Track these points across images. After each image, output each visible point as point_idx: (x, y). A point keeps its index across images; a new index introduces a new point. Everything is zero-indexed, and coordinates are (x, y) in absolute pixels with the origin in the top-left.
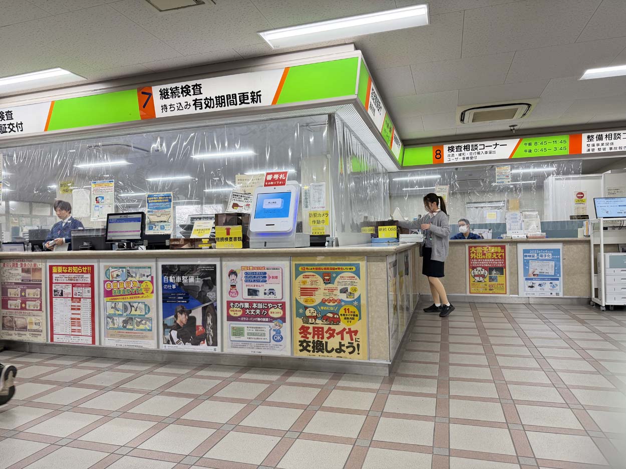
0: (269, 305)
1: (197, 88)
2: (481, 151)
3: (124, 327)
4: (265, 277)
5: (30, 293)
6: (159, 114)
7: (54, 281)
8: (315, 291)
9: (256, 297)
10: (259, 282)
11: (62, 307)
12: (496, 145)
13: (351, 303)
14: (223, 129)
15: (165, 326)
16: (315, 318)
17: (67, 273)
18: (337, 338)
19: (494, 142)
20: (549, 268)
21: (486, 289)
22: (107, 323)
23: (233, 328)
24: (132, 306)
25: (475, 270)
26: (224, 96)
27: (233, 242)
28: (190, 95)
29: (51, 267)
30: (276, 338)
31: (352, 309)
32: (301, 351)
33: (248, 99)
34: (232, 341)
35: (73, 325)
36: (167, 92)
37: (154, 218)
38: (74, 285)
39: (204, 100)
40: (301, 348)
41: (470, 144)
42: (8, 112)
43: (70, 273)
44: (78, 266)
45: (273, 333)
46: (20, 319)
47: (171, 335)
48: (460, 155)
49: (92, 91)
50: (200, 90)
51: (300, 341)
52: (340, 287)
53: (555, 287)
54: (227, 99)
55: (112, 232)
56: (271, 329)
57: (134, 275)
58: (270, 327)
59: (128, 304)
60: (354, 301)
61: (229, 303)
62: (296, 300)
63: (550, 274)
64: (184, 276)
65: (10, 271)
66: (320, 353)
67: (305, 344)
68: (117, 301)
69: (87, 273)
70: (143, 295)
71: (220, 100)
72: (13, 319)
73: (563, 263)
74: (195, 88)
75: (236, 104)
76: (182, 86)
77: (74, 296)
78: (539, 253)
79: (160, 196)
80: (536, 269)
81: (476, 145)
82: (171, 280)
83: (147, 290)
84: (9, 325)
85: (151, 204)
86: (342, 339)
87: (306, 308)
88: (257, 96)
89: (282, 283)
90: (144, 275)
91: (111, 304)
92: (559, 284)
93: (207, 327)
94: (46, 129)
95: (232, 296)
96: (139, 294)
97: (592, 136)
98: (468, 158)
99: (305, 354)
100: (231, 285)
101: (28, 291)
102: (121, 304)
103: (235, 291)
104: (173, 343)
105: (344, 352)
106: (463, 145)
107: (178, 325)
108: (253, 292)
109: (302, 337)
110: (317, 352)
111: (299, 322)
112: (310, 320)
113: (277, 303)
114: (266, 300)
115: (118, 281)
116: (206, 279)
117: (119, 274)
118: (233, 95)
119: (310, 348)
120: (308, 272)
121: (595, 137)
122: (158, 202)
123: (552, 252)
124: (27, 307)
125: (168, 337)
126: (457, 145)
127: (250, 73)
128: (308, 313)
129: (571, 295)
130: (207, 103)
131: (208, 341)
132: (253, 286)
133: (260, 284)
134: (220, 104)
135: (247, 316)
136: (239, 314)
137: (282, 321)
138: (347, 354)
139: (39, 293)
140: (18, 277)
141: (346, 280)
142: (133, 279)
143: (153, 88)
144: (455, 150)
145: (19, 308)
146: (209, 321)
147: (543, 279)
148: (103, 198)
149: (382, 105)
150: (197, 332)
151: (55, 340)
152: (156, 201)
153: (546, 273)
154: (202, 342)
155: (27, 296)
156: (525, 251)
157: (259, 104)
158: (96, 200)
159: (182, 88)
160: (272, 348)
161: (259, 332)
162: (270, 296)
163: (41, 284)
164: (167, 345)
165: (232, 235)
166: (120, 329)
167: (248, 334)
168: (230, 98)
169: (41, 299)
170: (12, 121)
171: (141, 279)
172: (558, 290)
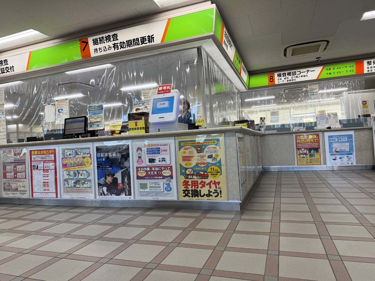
0: (162, 168)
1: (115, 36)
2: (298, 75)
3: (75, 186)
4: (159, 151)
5: (19, 168)
6: (93, 54)
7: (33, 160)
8: (192, 158)
9: (154, 164)
10: (156, 154)
11: (38, 176)
12: (308, 71)
13: (215, 164)
14: (132, 62)
15: (99, 185)
16: (193, 175)
17: (40, 154)
18: (207, 187)
19: (307, 69)
20: (346, 147)
21: (308, 162)
22: (65, 184)
23: (141, 184)
24: (79, 173)
25: (300, 150)
26: (131, 40)
27: (139, 130)
28: (111, 41)
29: (31, 151)
30: (167, 189)
31: (216, 168)
32: (184, 196)
33: (146, 41)
34: (140, 192)
35: (44, 186)
36: (97, 41)
37: (93, 120)
38: (44, 162)
39: (120, 43)
40: (184, 195)
41: (291, 71)
42: (5, 60)
43: (42, 154)
44: (46, 150)
45: (165, 186)
46: (13, 184)
47: (103, 190)
48: (285, 79)
49: (53, 43)
50: (117, 38)
51: (183, 190)
52: (207, 155)
53: (350, 159)
54: (133, 42)
55: (68, 130)
56: (164, 183)
57: (80, 154)
58: (163, 182)
59: (76, 172)
60: (217, 163)
61: (137, 168)
62: (180, 164)
63: (346, 151)
64: (110, 152)
65: (7, 155)
66: (196, 197)
67: (186, 192)
68: (70, 170)
69: (52, 154)
70: (85, 166)
71: (129, 43)
72: (9, 184)
73: (355, 143)
74: (114, 36)
75: (139, 45)
76: (106, 36)
77: (45, 169)
78: (339, 138)
79: (96, 106)
80: (338, 148)
81: (295, 72)
82: (102, 156)
83: (88, 162)
84: (7, 188)
85: (91, 112)
86: (210, 187)
87: (186, 169)
88: (152, 38)
89: (170, 154)
90: (86, 153)
91: (67, 172)
92: (353, 157)
93: (125, 184)
94: (27, 69)
95: (139, 164)
96: (83, 165)
97: (371, 62)
98: (290, 80)
99: (187, 199)
100: (138, 157)
101: (18, 167)
102: (72, 172)
103: (141, 160)
104: (105, 195)
105: (212, 196)
106: (287, 72)
107: (106, 183)
108: (152, 161)
109: (185, 187)
110: (194, 197)
111: (182, 179)
112: (189, 176)
113: (167, 167)
114: (160, 165)
115: (70, 158)
116: (123, 154)
117: (71, 153)
118: (136, 39)
119: (190, 195)
120: (187, 146)
121: (372, 62)
122: (95, 110)
123: (347, 136)
124: (18, 177)
125: (101, 191)
126: (283, 72)
127: (147, 24)
128: (188, 172)
129: (361, 164)
130: (121, 45)
131: (125, 193)
132: (152, 156)
133: (156, 155)
134: (129, 45)
135: (148, 176)
136: (144, 175)
137: (171, 178)
138: (213, 198)
139: (24, 168)
140: (12, 159)
141: (211, 150)
142: (79, 156)
143: (89, 39)
144: (282, 76)
145: (13, 177)
146: (126, 180)
147: (342, 154)
148: (62, 110)
149: (232, 43)
150: (118, 187)
151: (34, 196)
152: (93, 109)
153: (344, 150)
154: (122, 193)
155: (17, 170)
156: (329, 137)
157: (153, 43)
158: (59, 111)
159: (106, 37)
160: (165, 195)
161: (157, 185)
162: (162, 162)
163: (25, 162)
164: (101, 196)
165: (139, 126)
166: (72, 187)
167: (150, 187)
168: (135, 41)
169: (26, 171)
170: (7, 66)
171: (84, 156)
172: (353, 161)
